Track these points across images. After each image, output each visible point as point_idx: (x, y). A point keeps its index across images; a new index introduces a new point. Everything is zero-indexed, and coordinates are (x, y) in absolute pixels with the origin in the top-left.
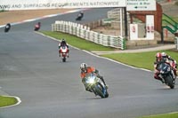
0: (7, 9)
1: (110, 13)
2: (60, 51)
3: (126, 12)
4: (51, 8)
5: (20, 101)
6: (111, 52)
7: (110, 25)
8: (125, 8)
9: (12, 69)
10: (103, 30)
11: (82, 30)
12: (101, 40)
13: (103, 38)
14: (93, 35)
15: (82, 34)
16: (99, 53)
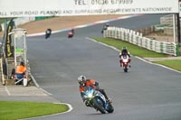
0: (57, 15)
1: (163, 19)
2: (121, 61)
3: (178, 18)
4: (102, 13)
5: (71, 109)
6: (164, 59)
7: (163, 31)
8: (178, 14)
9: (63, 75)
10: (156, 36)
11: (135, 36)
12: (153, 47)
13: (156, 44)
14: (146, 42)
15: (134, 40)
16: (152, 59)
